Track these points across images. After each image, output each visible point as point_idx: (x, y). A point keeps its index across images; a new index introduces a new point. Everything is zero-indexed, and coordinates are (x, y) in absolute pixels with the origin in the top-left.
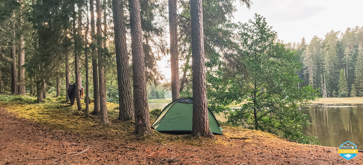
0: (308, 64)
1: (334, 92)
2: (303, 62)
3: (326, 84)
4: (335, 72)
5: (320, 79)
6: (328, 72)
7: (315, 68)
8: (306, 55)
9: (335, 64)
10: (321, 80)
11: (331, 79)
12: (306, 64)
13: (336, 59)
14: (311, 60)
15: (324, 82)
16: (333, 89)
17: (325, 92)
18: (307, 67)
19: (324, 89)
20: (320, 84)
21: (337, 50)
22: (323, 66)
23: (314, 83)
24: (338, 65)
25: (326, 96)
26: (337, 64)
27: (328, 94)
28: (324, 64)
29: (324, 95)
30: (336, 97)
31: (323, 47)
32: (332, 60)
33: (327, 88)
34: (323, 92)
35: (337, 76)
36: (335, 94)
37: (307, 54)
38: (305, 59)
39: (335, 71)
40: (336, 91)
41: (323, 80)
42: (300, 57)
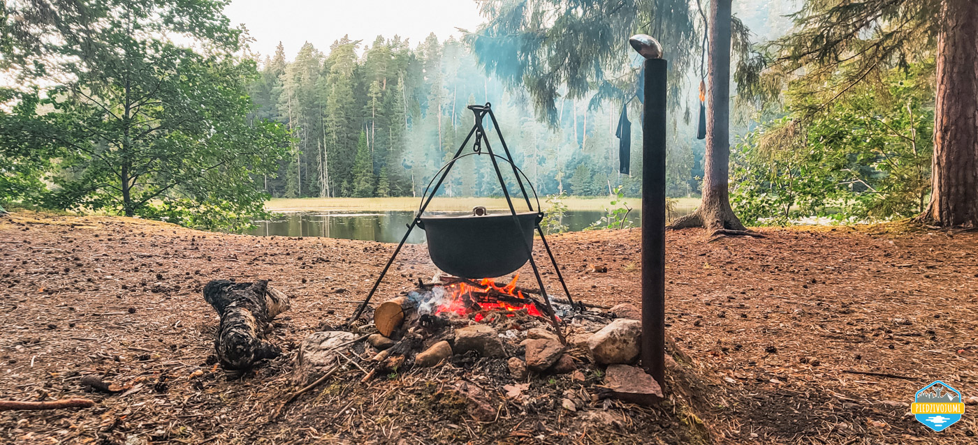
0: (290, 112)
1: (345, 184)
2: (277, 105)
3: (328, 163)
4: (347, 137)
5: (315, 153)
6: (334, 137)
7: (305, 124)
8: (284, 87)
9: (348, 119)
10: (318, 154)
11: (339, 153)
12: (285, 111)
13: (351, 106)
14: (296, 102)
15: (323, 160)
16: (343, 178)
17: (325, 182)
18: (287, 120)
19: (323, 176)
20: (316, 163)
21: (353, 86)
22: (324, 119)
23: (302, 161)
24: (354, 121)
25: (326, 192)
26: (352, 118)
27: (331, 189)
28: (325, 116)
29: (324, 191)
30: (349, 196)
31: (324, 73)
32: (343, 107)
33: (329, 175)
34: (320, 183)
35: (353, 147)
36: (347, 188)
37: (288, 84)
38: (282, 98)
39: (349, 135)
40: (349, 182)
41: (323, 155)
42: (271, 92)
